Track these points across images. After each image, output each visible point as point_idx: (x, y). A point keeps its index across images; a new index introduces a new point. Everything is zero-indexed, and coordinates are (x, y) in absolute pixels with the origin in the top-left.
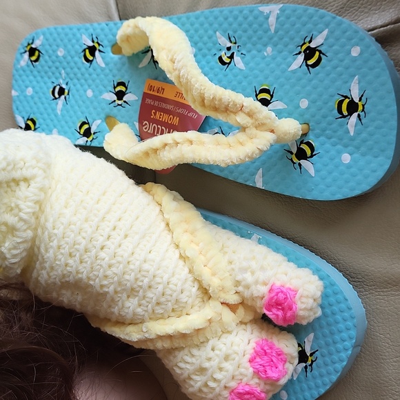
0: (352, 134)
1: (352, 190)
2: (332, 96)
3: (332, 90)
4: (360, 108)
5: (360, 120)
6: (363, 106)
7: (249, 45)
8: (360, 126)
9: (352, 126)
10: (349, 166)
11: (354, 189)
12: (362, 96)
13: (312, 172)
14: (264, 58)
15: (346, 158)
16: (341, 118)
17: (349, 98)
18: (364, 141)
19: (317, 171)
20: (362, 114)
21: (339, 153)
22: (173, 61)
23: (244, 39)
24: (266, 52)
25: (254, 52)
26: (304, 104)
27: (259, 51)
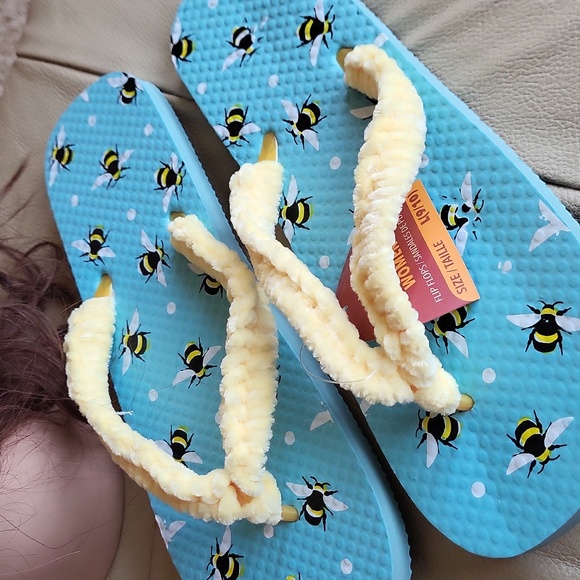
0: (509, 472)
1: (453, 531)
2: (526, 406)
3: (531, 399)
4: (543, 457)
5: (531, 469)
6: (548, 459)
7: (490, 232)
8: (523, 475)
9: (516, 464)
10: (473, 502)
11: (456, 534)
12: (558, 446)
13: (431, 460)
14: (494, 268)
15: (479, 490)
16: (513, 440)
17: (541, 432)
18: (514, 497)
19: (436, 465)
20: (538, 466)
21: (478, 475)
22: (374, 186)
23: (491, 217)
24: (503, 264)
25: (489, 247)
26: (489, 377)
27: (496, 254)
